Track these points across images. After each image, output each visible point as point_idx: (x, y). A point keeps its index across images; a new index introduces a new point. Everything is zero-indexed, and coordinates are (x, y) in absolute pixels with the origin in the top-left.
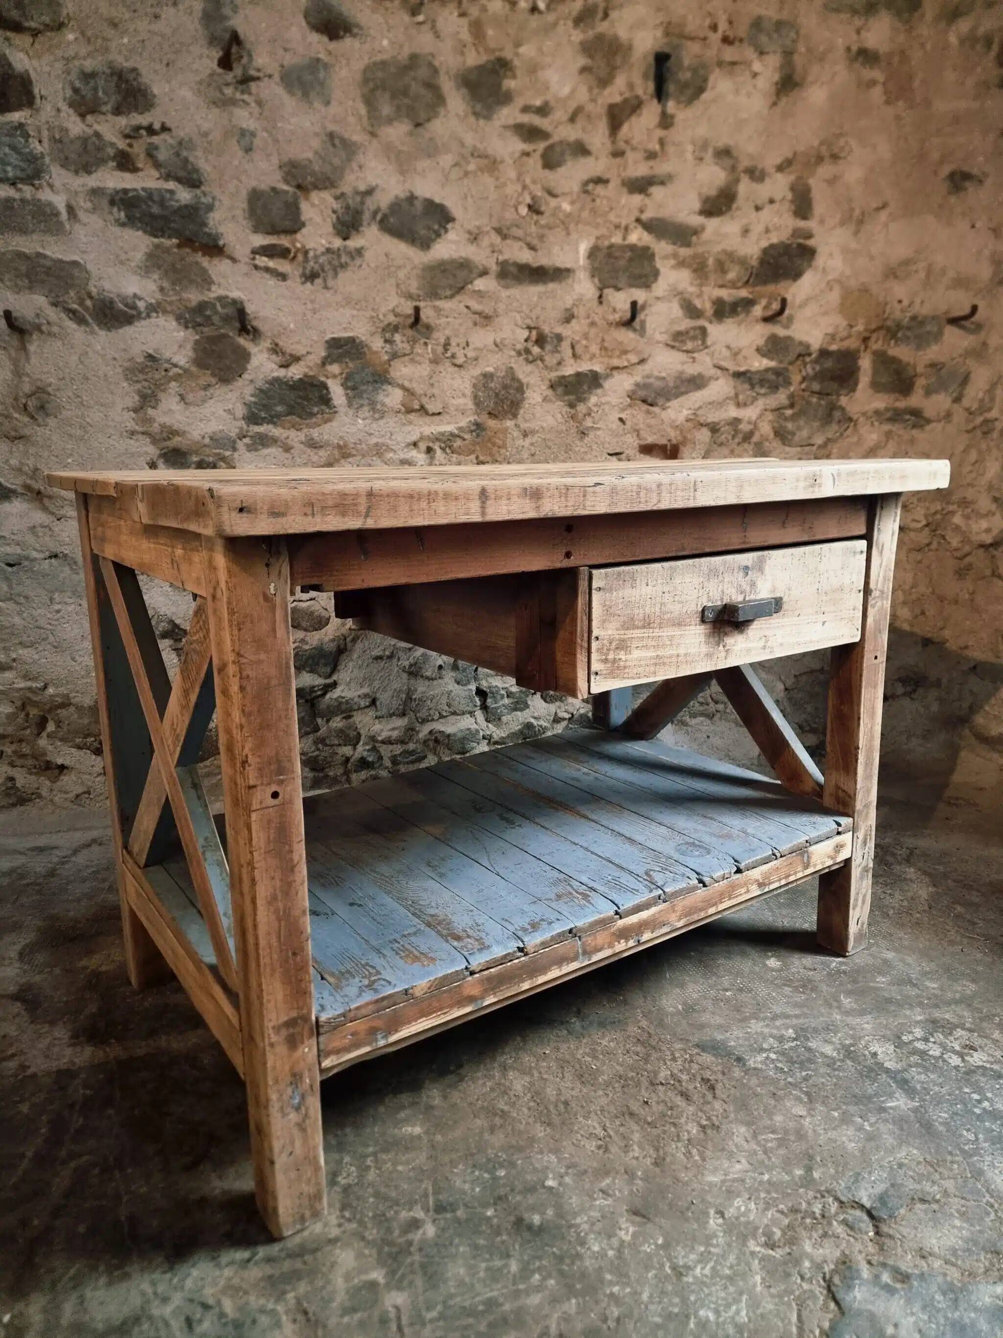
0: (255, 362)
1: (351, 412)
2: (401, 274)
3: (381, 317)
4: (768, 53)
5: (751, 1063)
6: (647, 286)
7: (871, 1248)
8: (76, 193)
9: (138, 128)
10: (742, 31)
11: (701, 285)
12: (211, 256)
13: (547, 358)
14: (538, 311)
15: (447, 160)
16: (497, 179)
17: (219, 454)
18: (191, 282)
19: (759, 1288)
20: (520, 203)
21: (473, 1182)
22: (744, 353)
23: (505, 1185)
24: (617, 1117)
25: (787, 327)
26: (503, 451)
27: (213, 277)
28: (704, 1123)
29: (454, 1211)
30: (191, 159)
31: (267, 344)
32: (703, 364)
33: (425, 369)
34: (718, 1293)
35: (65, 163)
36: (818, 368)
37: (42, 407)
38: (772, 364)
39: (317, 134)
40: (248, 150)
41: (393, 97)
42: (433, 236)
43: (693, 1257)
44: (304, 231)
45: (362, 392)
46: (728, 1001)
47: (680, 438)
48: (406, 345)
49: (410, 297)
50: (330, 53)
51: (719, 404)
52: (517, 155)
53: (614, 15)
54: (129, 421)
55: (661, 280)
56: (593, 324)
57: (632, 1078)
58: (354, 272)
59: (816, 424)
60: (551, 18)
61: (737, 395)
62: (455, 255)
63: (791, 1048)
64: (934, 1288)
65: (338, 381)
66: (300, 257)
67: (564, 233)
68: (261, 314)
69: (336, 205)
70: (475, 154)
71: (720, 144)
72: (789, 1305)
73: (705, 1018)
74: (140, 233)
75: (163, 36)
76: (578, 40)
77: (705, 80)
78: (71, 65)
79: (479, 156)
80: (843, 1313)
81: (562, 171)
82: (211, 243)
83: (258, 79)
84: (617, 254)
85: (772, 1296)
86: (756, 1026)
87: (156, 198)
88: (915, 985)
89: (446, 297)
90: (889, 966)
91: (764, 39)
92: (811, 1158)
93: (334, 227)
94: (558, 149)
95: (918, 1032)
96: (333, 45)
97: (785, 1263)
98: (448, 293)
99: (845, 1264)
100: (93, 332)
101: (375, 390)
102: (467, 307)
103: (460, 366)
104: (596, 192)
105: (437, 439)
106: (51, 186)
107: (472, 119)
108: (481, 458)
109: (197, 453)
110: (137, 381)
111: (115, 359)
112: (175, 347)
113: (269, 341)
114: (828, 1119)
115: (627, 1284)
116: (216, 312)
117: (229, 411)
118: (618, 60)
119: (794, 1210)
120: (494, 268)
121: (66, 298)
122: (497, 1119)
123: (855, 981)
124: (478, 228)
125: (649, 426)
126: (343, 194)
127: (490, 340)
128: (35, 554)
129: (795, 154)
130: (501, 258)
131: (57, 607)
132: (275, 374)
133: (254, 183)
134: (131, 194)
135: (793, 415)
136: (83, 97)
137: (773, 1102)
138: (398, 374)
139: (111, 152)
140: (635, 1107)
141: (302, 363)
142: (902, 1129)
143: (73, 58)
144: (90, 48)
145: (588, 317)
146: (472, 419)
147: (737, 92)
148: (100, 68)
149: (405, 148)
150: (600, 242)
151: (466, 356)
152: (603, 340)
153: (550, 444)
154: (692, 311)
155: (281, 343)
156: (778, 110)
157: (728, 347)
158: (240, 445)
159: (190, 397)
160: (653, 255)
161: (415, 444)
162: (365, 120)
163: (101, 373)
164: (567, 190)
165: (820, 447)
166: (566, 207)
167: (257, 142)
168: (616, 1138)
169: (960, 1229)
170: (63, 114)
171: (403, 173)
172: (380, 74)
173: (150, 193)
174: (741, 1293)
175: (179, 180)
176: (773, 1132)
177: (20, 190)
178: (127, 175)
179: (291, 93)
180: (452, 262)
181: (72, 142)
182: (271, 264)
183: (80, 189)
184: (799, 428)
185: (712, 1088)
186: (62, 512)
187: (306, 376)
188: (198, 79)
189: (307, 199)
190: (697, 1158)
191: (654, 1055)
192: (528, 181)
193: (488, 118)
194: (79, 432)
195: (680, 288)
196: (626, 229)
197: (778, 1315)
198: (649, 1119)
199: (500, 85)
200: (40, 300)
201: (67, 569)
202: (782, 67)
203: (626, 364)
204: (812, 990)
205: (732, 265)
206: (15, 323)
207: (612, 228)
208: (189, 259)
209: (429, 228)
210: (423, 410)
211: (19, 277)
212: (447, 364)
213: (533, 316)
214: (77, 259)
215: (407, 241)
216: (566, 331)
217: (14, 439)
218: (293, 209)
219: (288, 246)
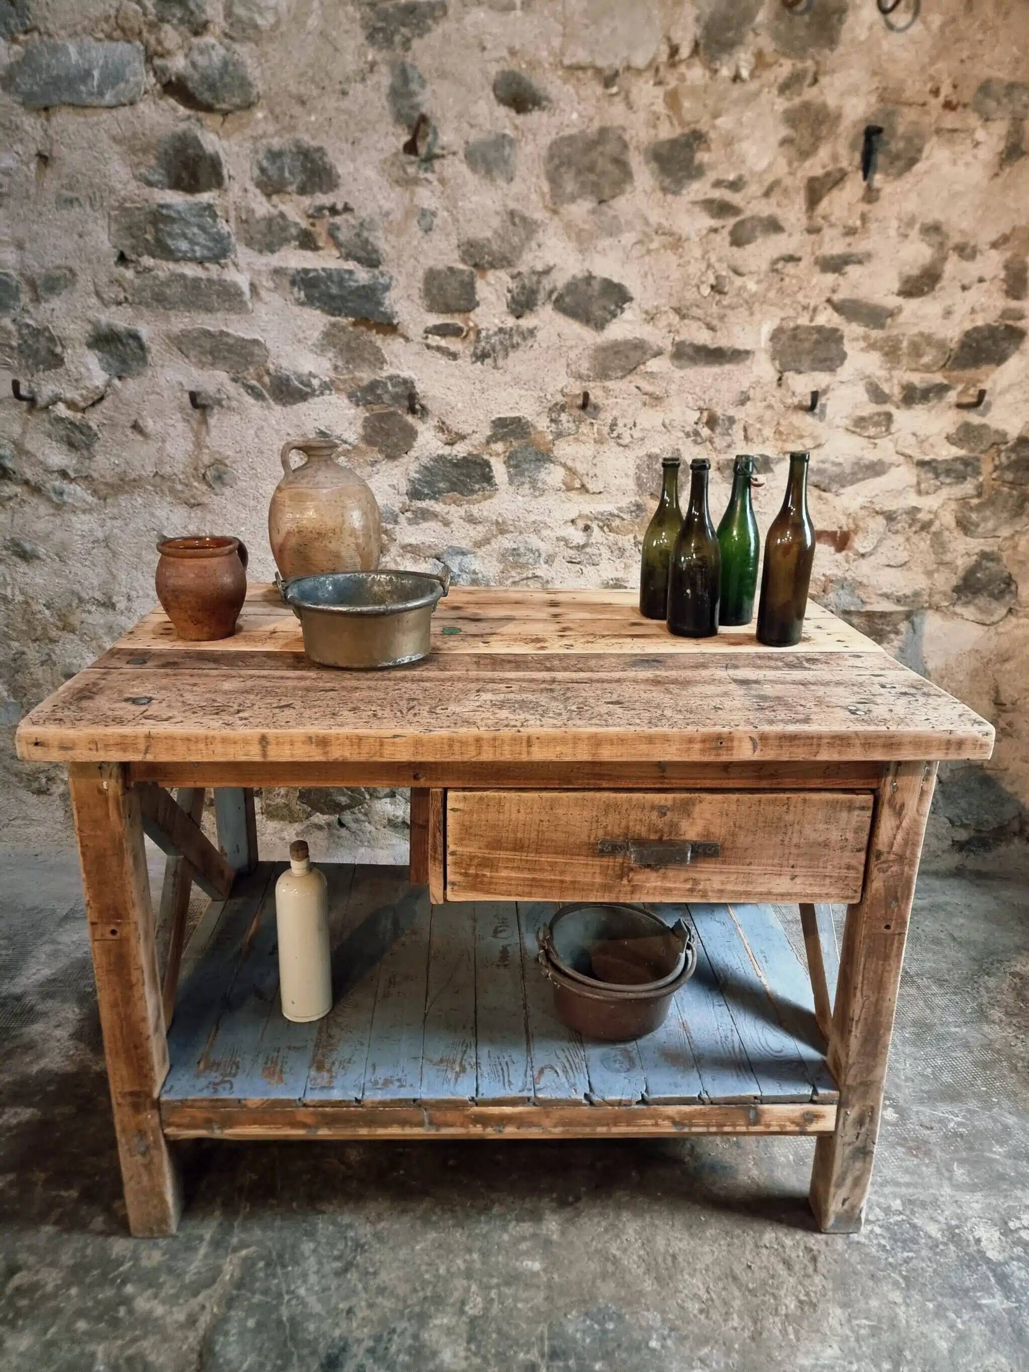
0: (420, 440)
1: (512, 489)
2: (572, 355)
3: (549, 397)
4: (994, 120)
6: (832, 370)
8: (259, 273)
9: (320, 209)
10: (967, 96)
11: (891, 369)
12: (385, 334)
13: (716, 440)
14: (712, 392)
15: (628, 238)
16: (681, 257)
18: (364, 360)
20: (702, 282)
21: (584, 1332)
22: (931, 440)
23: (612, 1339)
24: (720, 1279)
25: (983, 415)
27: (386, 356)
28: (803, 1298)
29: (566, 1360)
30: (371, 239)
31: (433, 422)
32: (885, 450)
33: (588, 449)
35: (250, 243)
36: (1013, 457)
37: (219, 478)
38: (961, 452)
39: (497, 213)
40: (428, 230)
41: (579, 172)
42: (609, 317)
44: (478, 310)
45: (523, 470)
47: (852, 526)
48: (571, 425)
49: (580, 377)
50: (516, 128)
51: (900, 493)
52: (704, 232)
53: (824, 80)
55: (846, 362)
56: (770, 407)
58: (524, 352)
59: (1005, 515)
60: (753, 86)
61: (919, 483)
62: (630, 337)
63: (897, 1223)
65: (502, 459)
66: (472, 336)
67: (747, 313)
68: (430, 393)
69: (512, 285)
70: (660, 231)
71: (929, 220)
74: (318, 312)
75: (349, 113)
76: (781, 109)
77: (920, 151)
78: (259, 145)
79: (664, 234)
81: (750, 248)
82: (385, 322)
83: (443, 156)
84: (803, 336)
87: (335, 279)
89: (616, 378)
90: (1009, 1134)
91: (991, 104)
92: (900, 1351)
93: (508, 305)
94: (749, 225)
96: (520, 119)
98: (620, 374)
100: (269, 407)
101: (538, 468)
102: (638, 388)
103: (624, 446)
104: (786, 271)
105: (596, 518)
106: (236, 265)
107: (659, 194)
111: (288, 434)
112: (346, 424)
113: (436, 419)
114: (922, 1309)
116: (387, 392)
117: (393, 487)
118: (824, 130)
120: (670, 348)
121: (245, 373)
122: (609, 1264)
123: (971, 1149)
124: (657, 308)
125: (820, 513)
126: (519, 274)
127: (657, 422)
129: (1014, 229)
130: (677, 339)
132: (440, 452)
133: (431, 263)
134: (311, 275)
135: (980, 504)
136: (269, 177)
137: (871, 1283)
138: (561, 452)
139: (294, 231)
140: (738, 1269)
141: (467, 441)
142: (993, 1332)
143: (261, 137)
144: (278, 126)
145: (764, 399)
146: (632, 499)
147: (955, 163)
148: (286, 147)
149: (587, 227)
150: (784, 324)
151: (632, 436)
152: (778, 424)
154: (877, 395)
155: (448, 422)
156: (999, 180)
157: (914, 434)
158: (402, 519)
160: (841, 337)
161: (573, 521)
162: (548, 197)
163: (274, 448)
164: (754, 269)
165: (1006, 539)
166: (752, 286)
167: (437, 221)
168: (718, 1303)
170: (250, 195)
171: (581, 251)
172: (567, 150)
173: (329, 274)
175: (359, 260)
176: (867, 1318)
177: (207, 269)
178: (309, 254)
179: (474, 170)
180: (626, 342)
181: (258, 222)
182: (443, 343)
183: (264, 268)
184: (985, 519)
185: (814, 1259)
187: (470, 454)
188: (382, 157)
189: (483, 277)
190: (792, 1337)
192: (713, 259)
193: (676, 193)
194: (252, 503)
195: (868, 373)
196: (815, 310)
198: (751, 1286)
199: (692, 158)
200: (221, 376)
202: (1009, 133)
204: (925, 1154)
205: (928, 349)
206: (199, 401)
207: (800, 309)
208: (364, 338)
209: (605, 308)
210: (584, 488)
211: (203, 353)
212: (612, 443)
213: (707, 397)
214: (257, 337)
215: (581, 321)
216: (739, 414)
217: (192, 506)
218: (469, 288)
219: (461, 325)
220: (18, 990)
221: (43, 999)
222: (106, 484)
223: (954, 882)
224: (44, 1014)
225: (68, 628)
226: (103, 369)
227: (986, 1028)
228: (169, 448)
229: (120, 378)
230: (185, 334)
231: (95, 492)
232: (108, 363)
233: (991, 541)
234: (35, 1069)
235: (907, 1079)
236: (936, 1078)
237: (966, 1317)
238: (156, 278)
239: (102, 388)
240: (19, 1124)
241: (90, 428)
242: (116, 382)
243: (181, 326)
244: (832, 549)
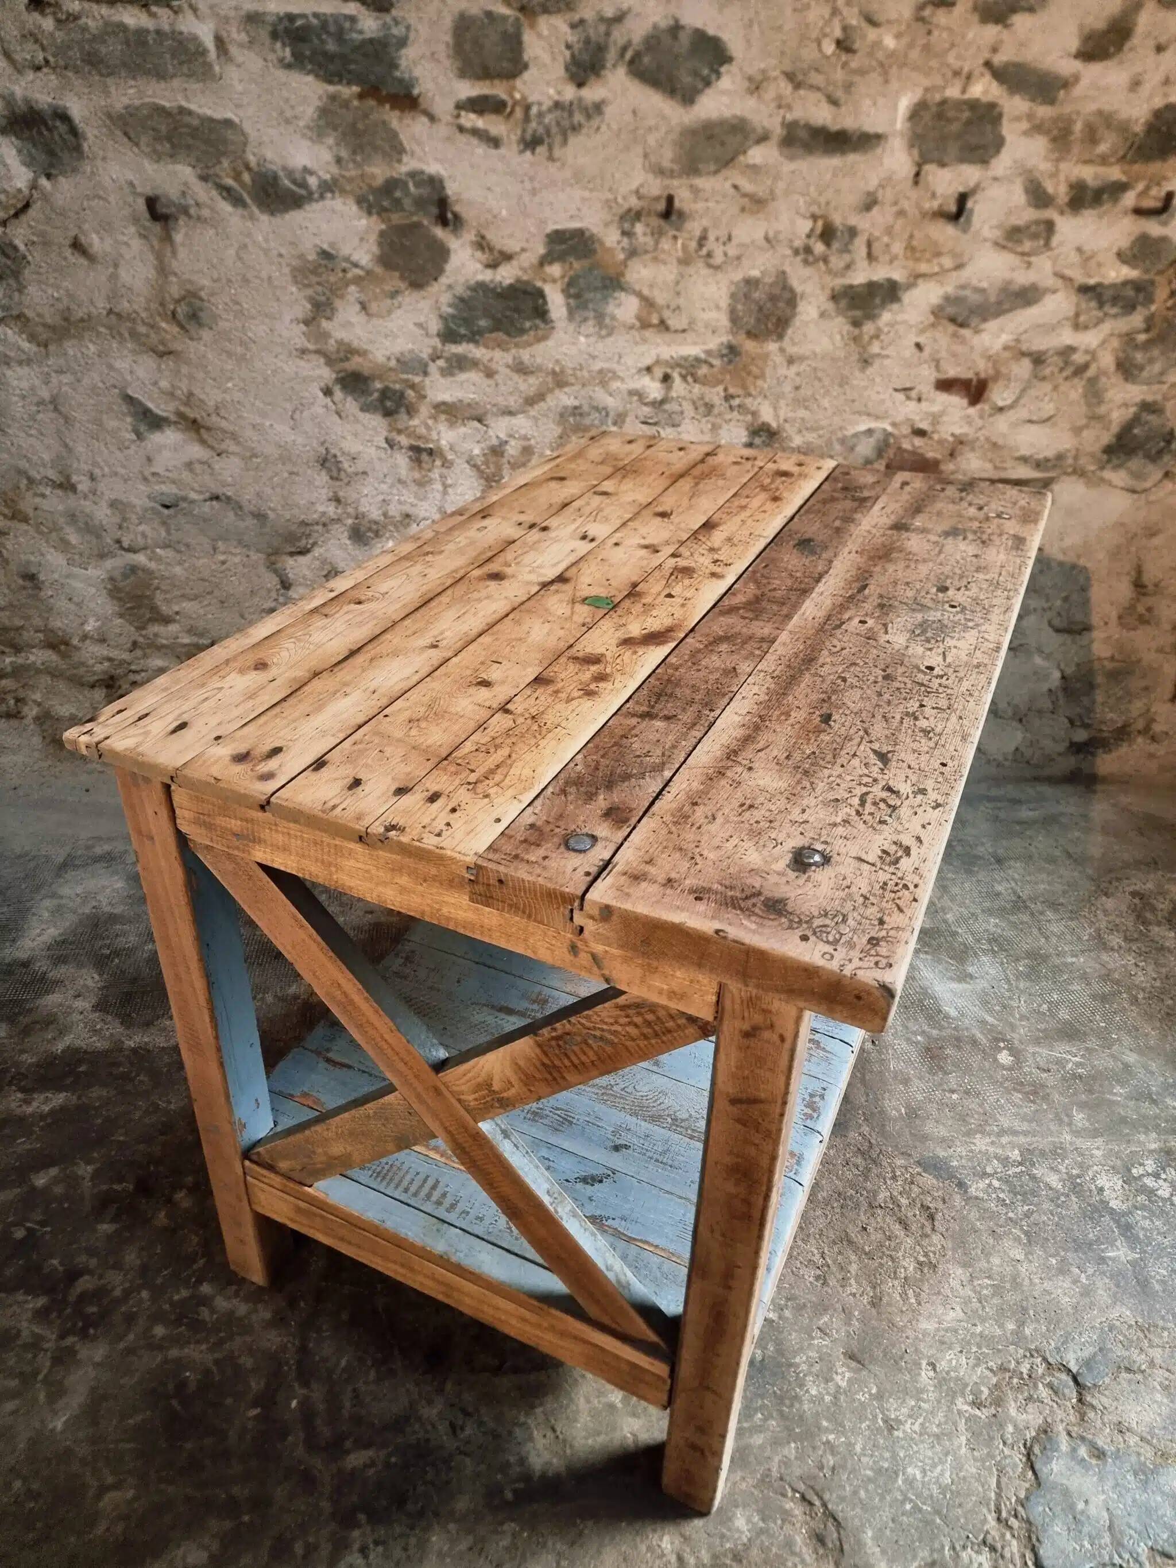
0: (454, 260)
1: (571, 328)
2: (652, 140)
3: (620, 200)
5: (972, 1191)
6: (984, 161)
7: (1073, 1418)
8: (227, 20)
11: (1058, 160)
12: (402, 111)
13: (833, 259)
14: (829, 194)
17: (406, 381)
18: (376, 148)
19: (963, 1450)
20: (825, 35)
22: (1099, 258)
24: (835, 1243)
25: (1165, 224)
26: (759, 382)
27: (405, 143)
28: (922, 1259)
31: (470, 235)
32: (1040, 271)
33: (668, 273)
34: (925, 1451)
37: (194, 316)
38: (1134, 274)
42: (700, 86)
43: (904, 1410)
44: (526, 75)
45: (587, 301)
46: (953, 1107)
47: (991, 372)
48: (649, 239)
49: (660, 172)
51: (1052, 328)
54: (296, 335)
55: (1004, 152)
56: (901, 213)
57: (851, 1197)
58: (588, 136)
61: (1077, 315)
62: (727, 113)
63: (1016, 1175)
64: (1127, 1466)
65: (559, 285)
66: (519, 113)
67: (880, 79)
68: (465, 196)
69: (572, 37)
72: (990, 1469)
73: (929, 1127)
74: (310, 78)
80: (1039, 1485)
82: (402, 93)
84: (950, 114)
85: (975, 1460)
86: (981, 1143)
87: (332, 28)
88: (1154, 1102)
89: (708, 173)
90: (1130, 1073)
92: (1024, 1310)
93: (567, 69)
95: (1150, 1165)
97: (990, 1425)
98: (713, 168)
99: (1045, 1431)
100: (252, 217)
101: (605, 298)
102: (735, 187)
103: (717, 268)
104: (935, 20)
105: (679, 365)
106: (194, 9)
108: (732, 390)
109: (380, 377)
110: (309, 286)
111: (281, 255)
112: (356, 241)
113: (473, 232)
114: (1045, 1266)
115: (843, 1433)
116: (408, 194)
117: (419, 325)
119: (1003, 1369)
120: (778, 131)
121: (217, 168)
123: (1091, 1091)
124: (763, 72)
125: (954, 355)
126: (582, 21)
127: (759, 235)
128: (193, 496)
130: (789, 117)
131: (222, 558)
132: (480, 277)
133: (463, 5)
134: (299, 23)
135: (1148, 341)
137: (991, 1241)
138: (635, 276)
140: (853, 1232)
141: (514, 263)
142: (1118, 1286)
145: (896, 203)
146: (725, 339)
150: (929, 96)
151: (725, 254)
152: (911, 236)
153: (820, 374)
154: (1038, 196)
155: (489, 236)
157: (1079, 250)
158: (433, 368)
159: (374, 307)
160: (1000, 115)
161: (649, 369)
163: (264, 274)
164: (894, 16)
165: (1172, 385)
166: (890, 42)
168: (834, 1268)
169: (1160, 1404)
173: (324, 21)
174: (947, 1454)
175: (363, 1)
176: (989, 1277)
177: (153, 15)
180: (722, 123)
182: (480, 123)
183: (232, 13)
184: (1151, 361)
185: (932, 1218)
186: (223, 446)
187: (518, 280)
189: (532, 26)
190: (913, 1301)
191: (875, 1171)
192: (840, 2)
194: (239, 350)
195: (1029, 165)
196: (969, 77)
197: (978, 1480)
198: (867, 1248)
200: (185, 173)
201: (231, 514)
203: (936, 269)
204: (1043, 1099)
205: (1106, 133)
206: (162, 210)
207: (950, 74)
208: (374, 116)
209: (696, 74)
210: (663, 326)
211: (157, 139)
212: (700, 264)
213: (822, 200)
214: (229, 115)
215: (664, 91)
216: (863, 223)
217: (161, 355)
218: (513, 43)
219: (504, 96)
220: (23, 955)
221: (55, 965)
222: (45, 325)
223: (1069, 789)
224: (58, 983)
225: (18, 516)
226: (24, 164)
227: (1105, 957)
228: (125, 275)
229: (49, 176)
230: (131, 112)
231: (32, 338)
232: (30, 154)
233: (1155, 387)
234: (60, 1047)
235: (1023, 1017)
236: (1053, 1015)
237: (1090, 1271)
238: (85, 29)
239: (26, 191)
240: (52, 1112)
241: (15, 248)
242: (43, 182)
243: (126, 101)
244: (965, 402)
